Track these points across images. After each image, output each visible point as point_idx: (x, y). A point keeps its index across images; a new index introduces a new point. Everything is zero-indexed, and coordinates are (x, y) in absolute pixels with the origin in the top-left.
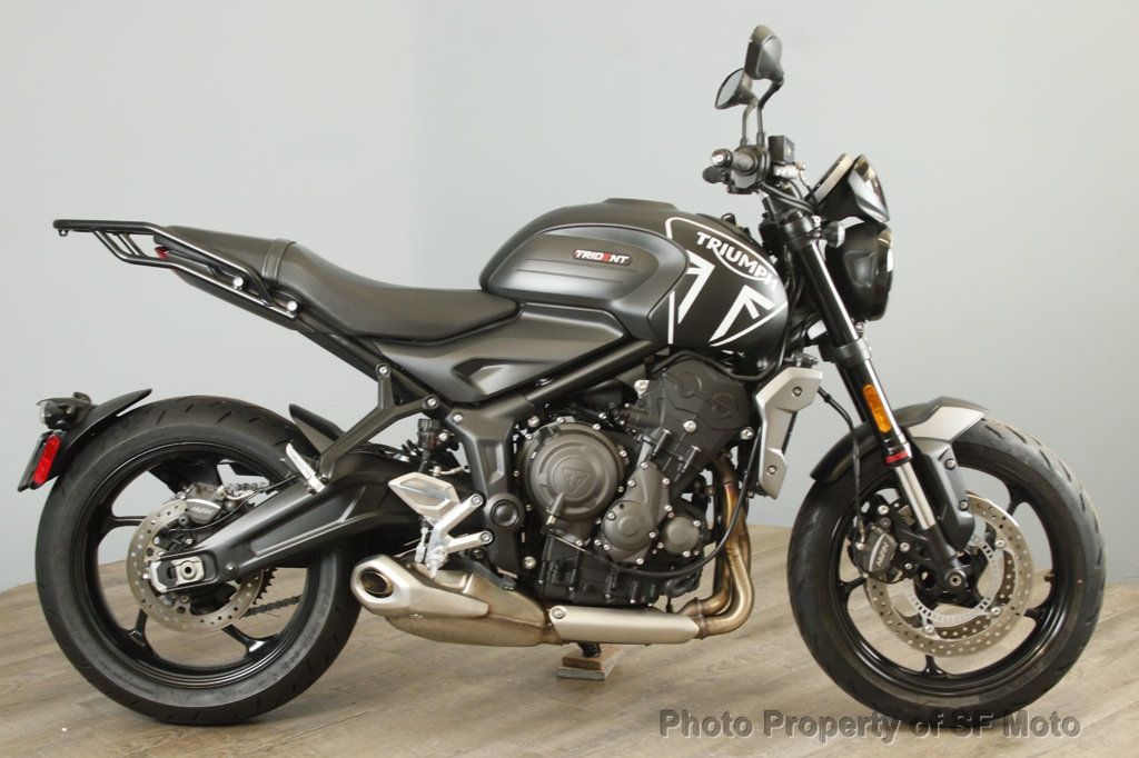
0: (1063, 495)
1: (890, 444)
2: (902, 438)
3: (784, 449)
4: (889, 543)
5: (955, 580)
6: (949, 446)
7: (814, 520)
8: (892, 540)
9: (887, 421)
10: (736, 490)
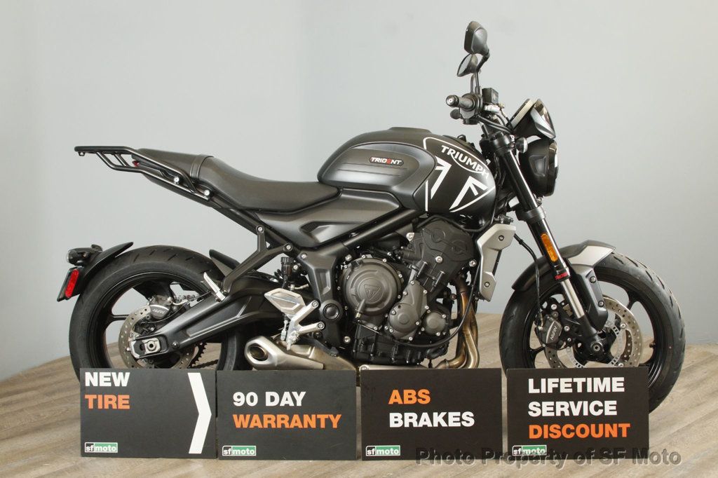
0: (660, 297)
1: (558, 268)
2: (564, 265)
3: (494, 272)
4: (557, 326)
5: (596, 348)
6: (592, 269)
7: (514, 313)
8: (559, 325)
9: (555, 255)
10: (467, 296)
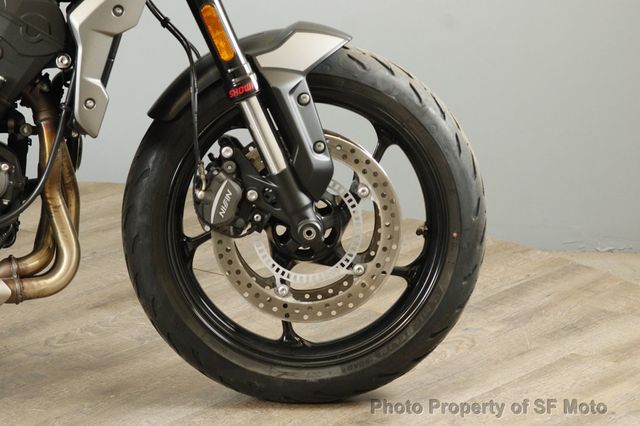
0: (436, 136)
1: (235, 75)
2: (248, 68)
3: (105, 79)
4: (233, 190)
5: (309, 233)
6: (302, 79)
7: (151, 165)
8: (237, 187)
9: (229, 47)
10: (54, 127)
